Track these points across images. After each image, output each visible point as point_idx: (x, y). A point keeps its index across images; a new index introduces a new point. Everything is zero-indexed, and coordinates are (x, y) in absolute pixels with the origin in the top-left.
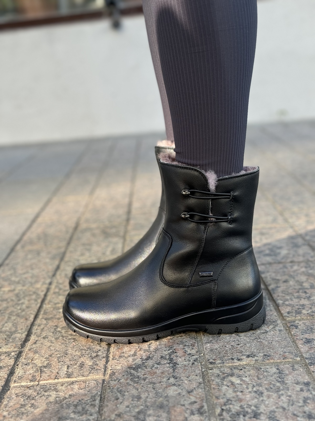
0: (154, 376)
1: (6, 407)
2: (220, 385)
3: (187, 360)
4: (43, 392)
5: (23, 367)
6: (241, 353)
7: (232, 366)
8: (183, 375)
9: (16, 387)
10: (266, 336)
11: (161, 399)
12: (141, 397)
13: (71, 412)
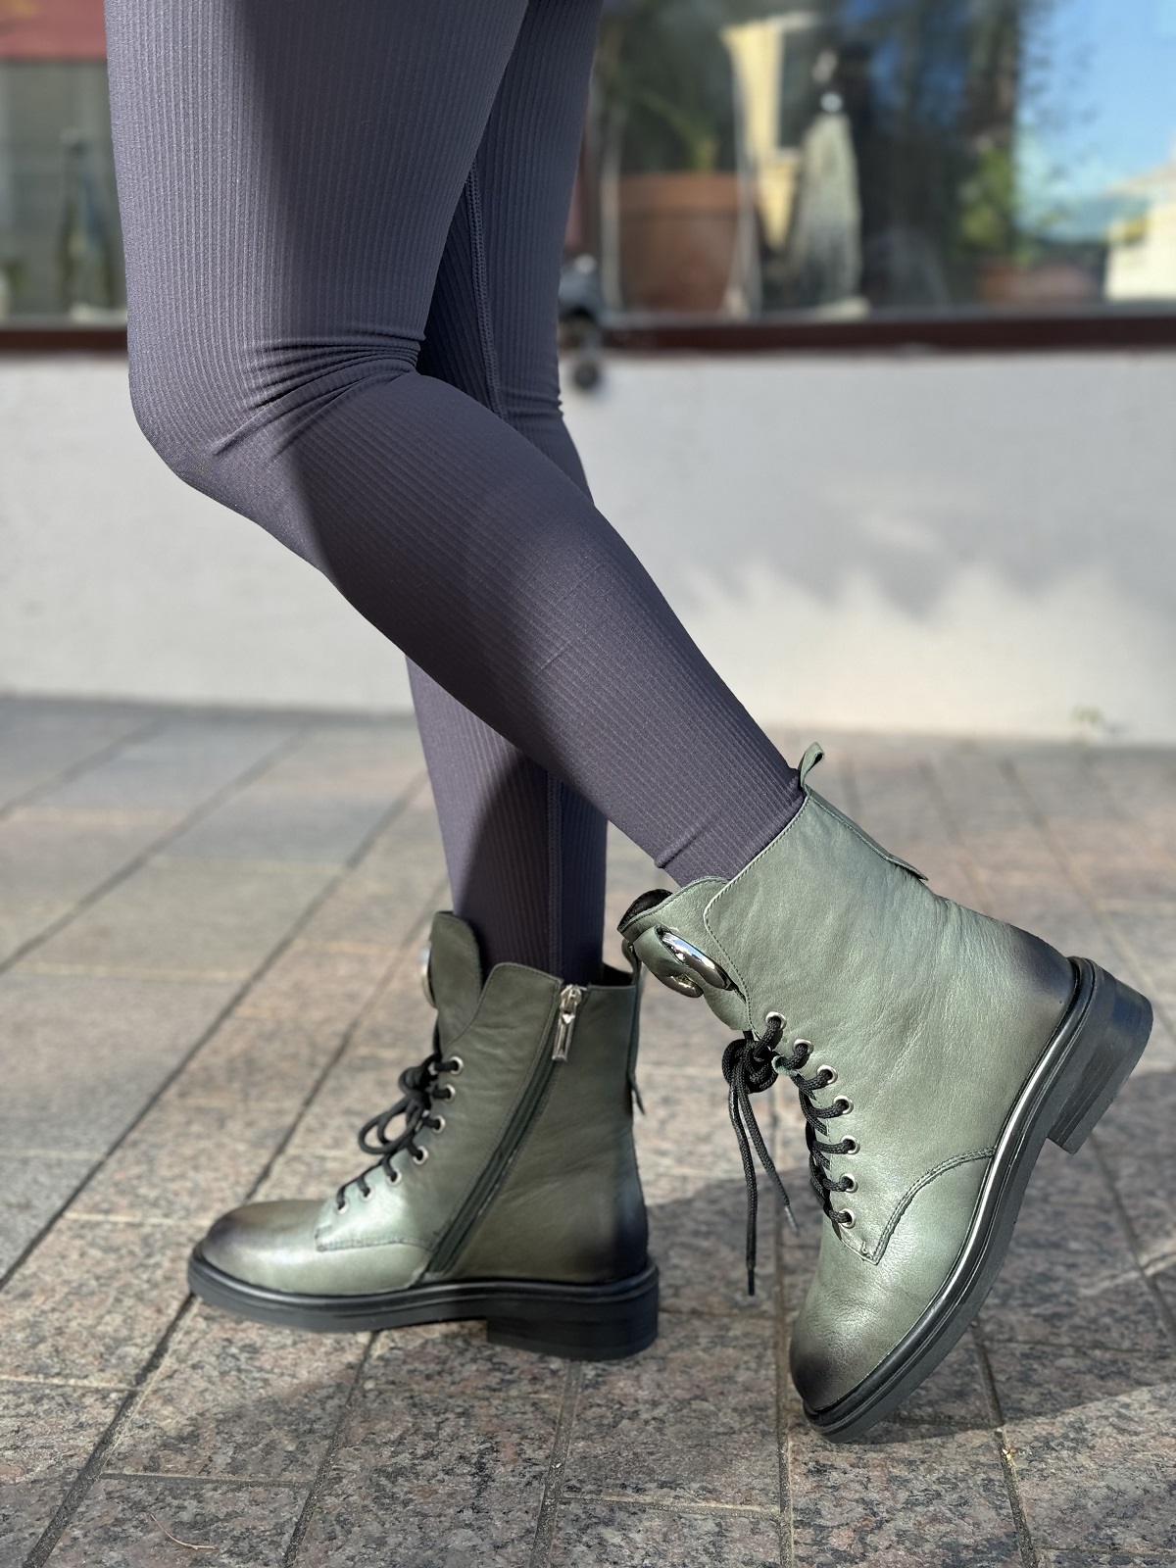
0: (430, 1500)
1: (80, 1520)
2: (572, 1541)
3: (517, 1472)
4: (170, 1498)
5: (132, 1433)
6: (649, 1475)
7: (618, 1502)
8: (496, 1507)
9: (110, 1476)
10: (725, 1443)
11: (430, 1552)
12: (386, 1543)
13: (222, 1551)
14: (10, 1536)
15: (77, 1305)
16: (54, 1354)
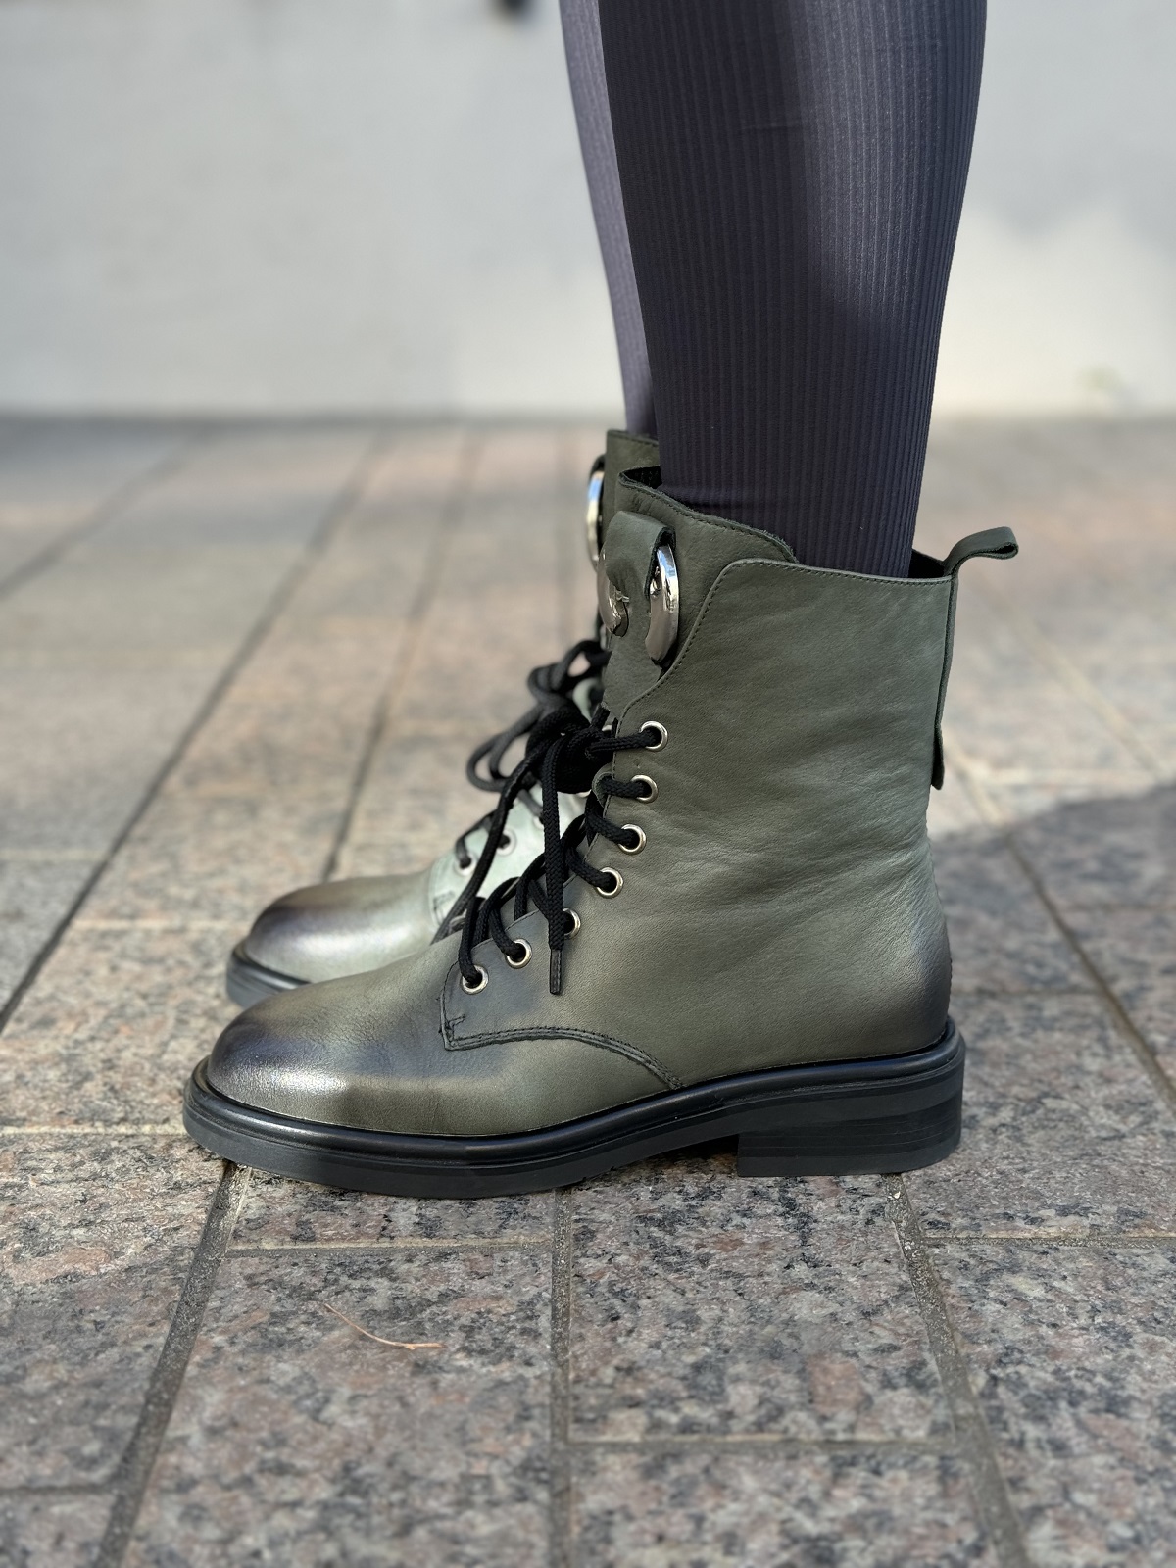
0: (736, 1253)
1: (217, 1320)
2: (975, 1298)
3: (844, 1208)
4: (345, 1278)
5: (258, 1191)
6: (1037, 1199)
7: (1008, 1239)
8: (840, 1257)
9: (242, 1253)
11: (769, 1329)
12: (698, 1318)
13: (453, 1349)
14: (113, 1353)
15: (125, 1030)
16: (109, 1094)
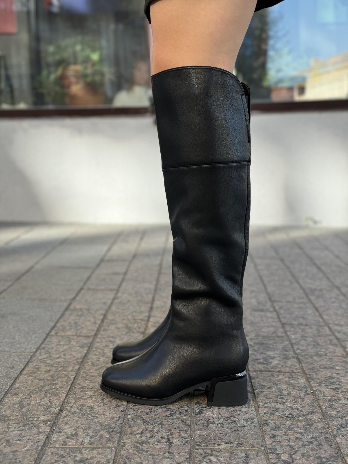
0: (154, 450)
1: (44, 461)
2: (201, 461)
3: (180, 441)
4: (72, 453)
5: (57, 434)
6: (222, 440)
7: (213, 449)
8: (176, 452)
9: (51, 447)
10: (243, 430)
15: (33, 396)
16: (28, 411)
